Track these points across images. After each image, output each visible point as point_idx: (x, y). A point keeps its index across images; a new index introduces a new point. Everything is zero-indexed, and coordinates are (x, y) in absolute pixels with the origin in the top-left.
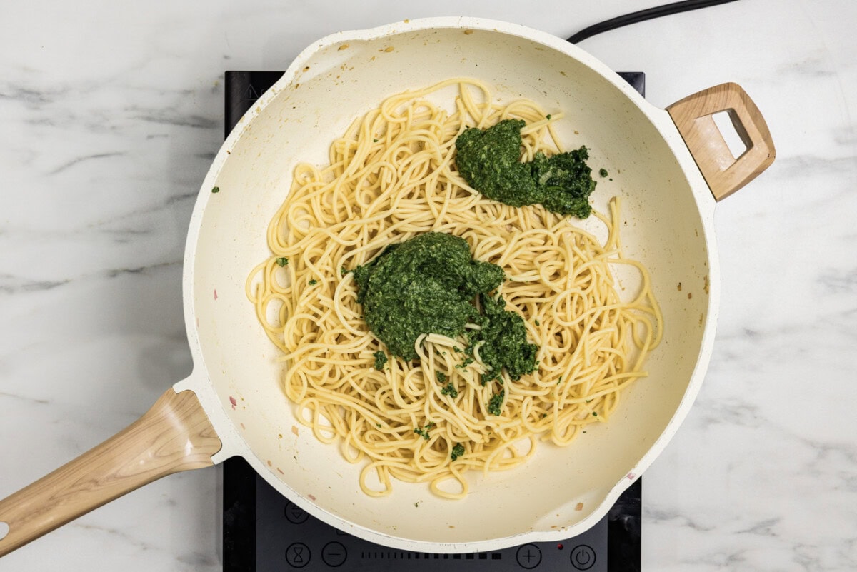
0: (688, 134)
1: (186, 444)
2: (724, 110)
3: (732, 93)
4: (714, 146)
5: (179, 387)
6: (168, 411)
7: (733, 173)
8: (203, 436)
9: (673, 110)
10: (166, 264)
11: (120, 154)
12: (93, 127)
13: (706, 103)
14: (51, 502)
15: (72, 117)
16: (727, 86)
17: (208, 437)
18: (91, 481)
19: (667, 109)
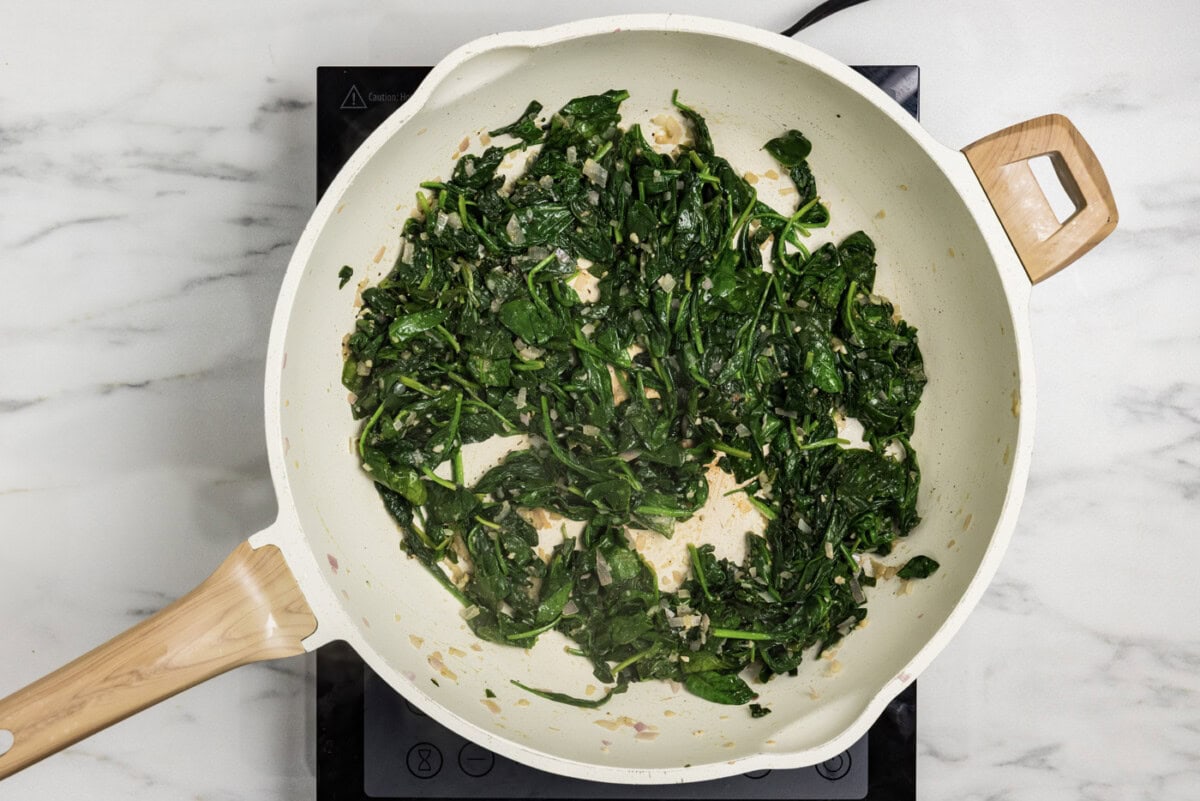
0: (993, 187)
1: (266, 621)
2: (1045, 154)
3: (1057, 128)
4: (1030, 205)
5: (258, 540)
6: (241, 573)
7: (1057, 244)
8: (290, 612)
9: (970, 153)
10: (181, 377)
11: (116, 218)
12: (79, 180)
13: (1021, 143)
14: (75, 702)
15: (49, 164)
16: (1051, 120)
17: (298, 612)
18: (132, 673)
19: (963, 151)
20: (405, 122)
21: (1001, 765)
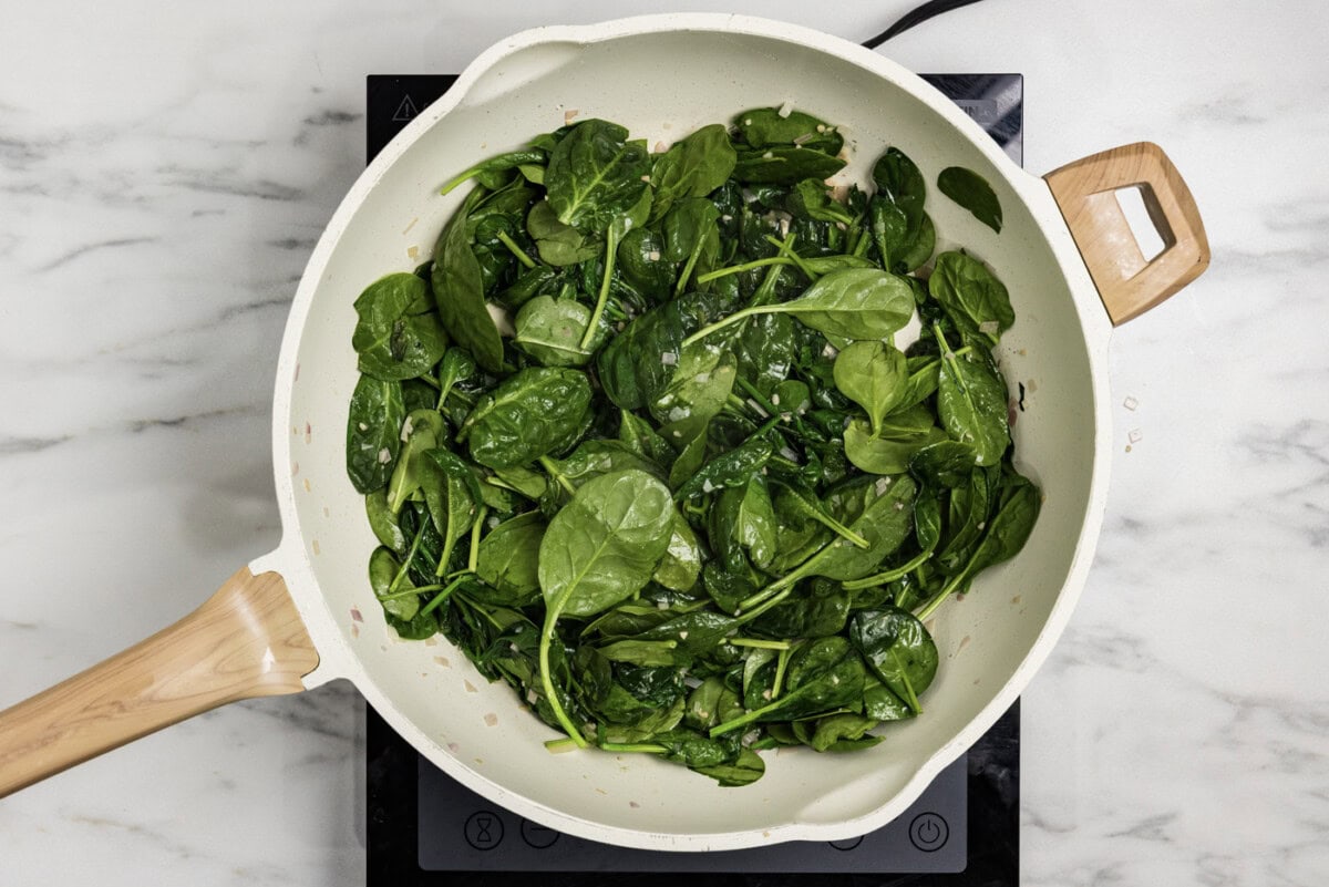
0: (1075, 217)
1: (263, 655)
2: (1133, 185)
3: (1148, 157)
4: (1115, 239)
5: (258, 566)
6: (239, 604)
7: (1142, 283)
8: (291, 645)
9: (1052, 180)
10: (220, 413)
11: (150, 240)
12: (108, 199)
13: (1109, 170)
15: (75, 182)
16: (1142, 148)
17: (299, 647)
18: (113, 704)
19: (1043, 177)
20: (439, 118)
21: (1112, 836)
